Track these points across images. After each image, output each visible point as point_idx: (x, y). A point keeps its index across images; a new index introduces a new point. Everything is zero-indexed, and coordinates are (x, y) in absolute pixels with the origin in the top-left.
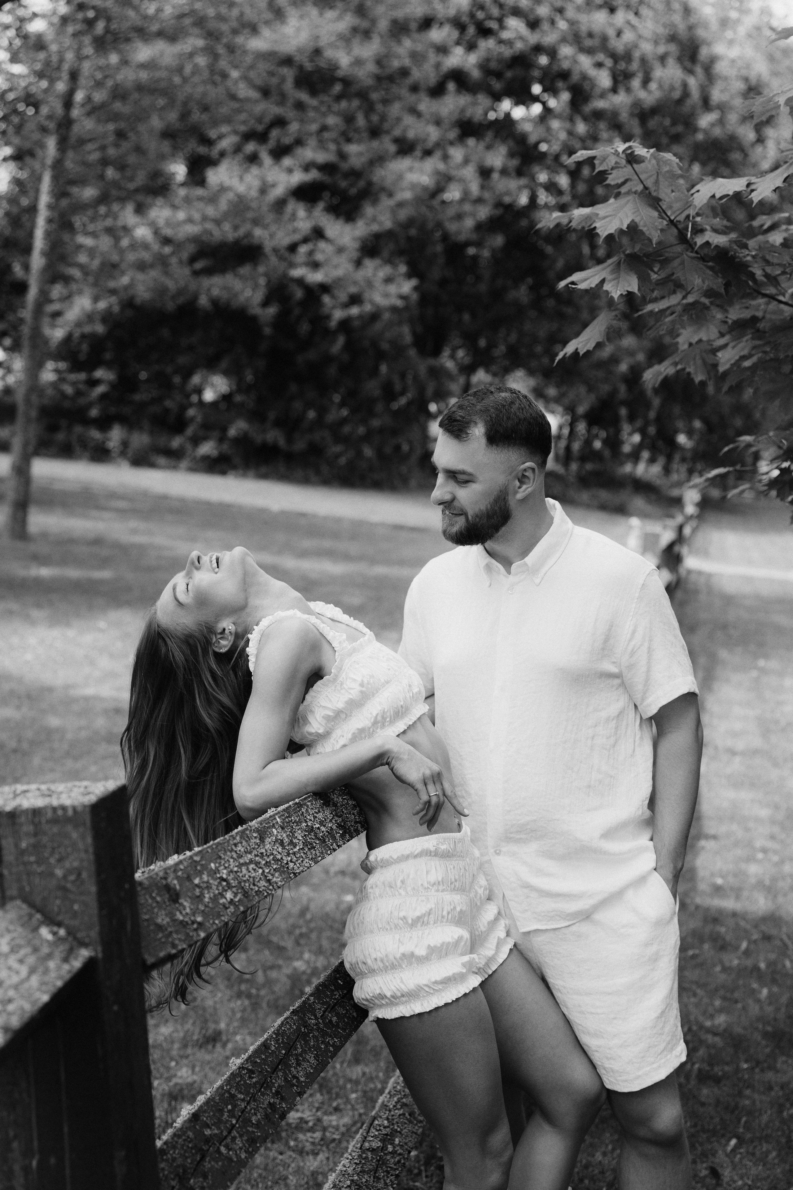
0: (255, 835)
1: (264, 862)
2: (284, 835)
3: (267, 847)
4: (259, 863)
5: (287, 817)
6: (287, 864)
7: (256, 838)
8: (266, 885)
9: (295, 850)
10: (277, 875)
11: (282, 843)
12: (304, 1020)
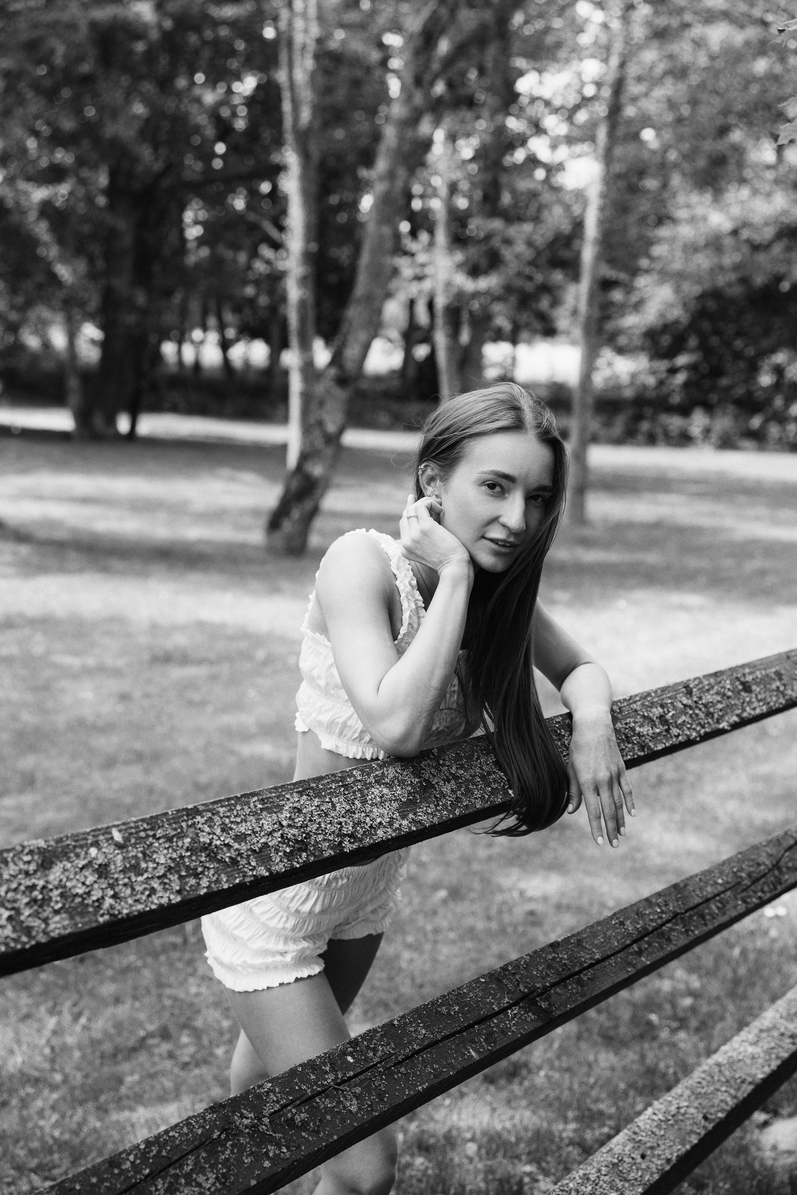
0: (27, 858)
1: (26, 900)
2: (120, 857)
3: (51, 877)
4: (15, 901)
5: (145, 830)
6: (100, 901)
7: (29, 862)
8: (14, 936)
9: (140, 879)
10: (57, 918)
11: (103, 871)
12: (228, 1120)
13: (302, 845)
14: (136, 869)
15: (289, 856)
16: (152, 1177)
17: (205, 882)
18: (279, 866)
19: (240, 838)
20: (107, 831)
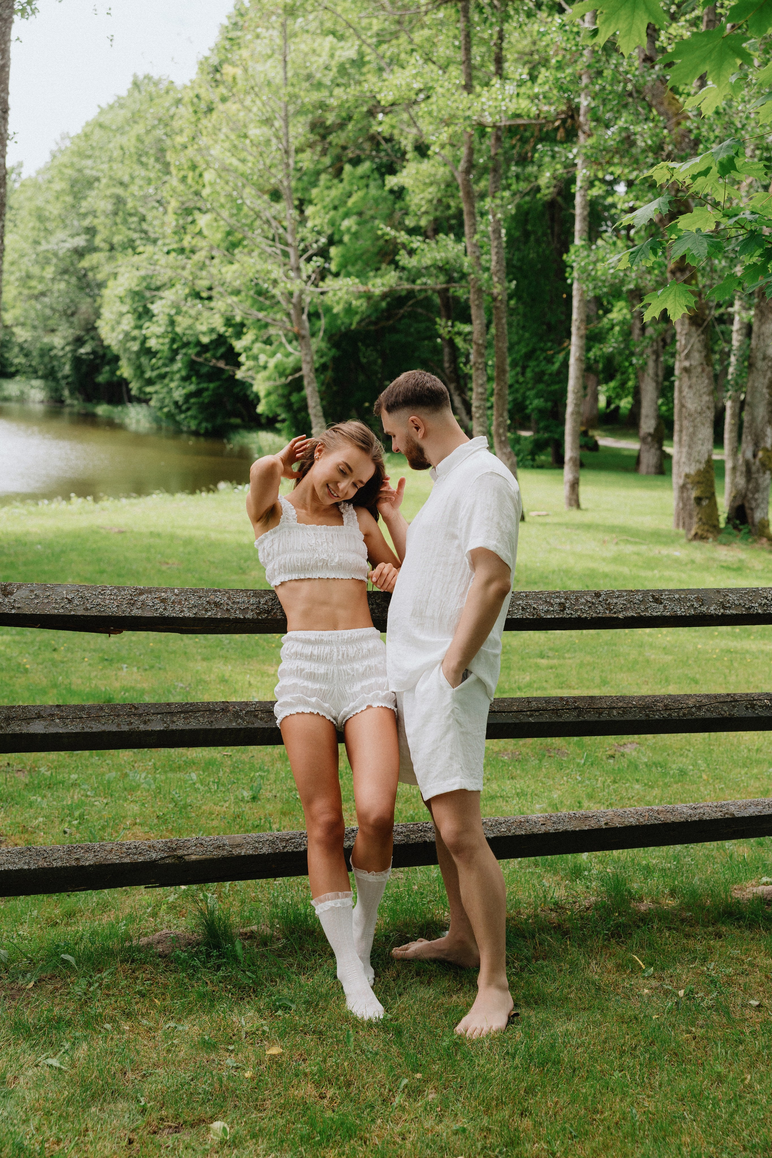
3: (141, 598)
5: (190, 592)
12: (227, 707)
13: (268, 612)
14: (180, 603)
15: (258, 614)
16: (181, 712)
17: (209, 614)
18: (249, 615)
19: (234, 603)
20: (173, 589)
